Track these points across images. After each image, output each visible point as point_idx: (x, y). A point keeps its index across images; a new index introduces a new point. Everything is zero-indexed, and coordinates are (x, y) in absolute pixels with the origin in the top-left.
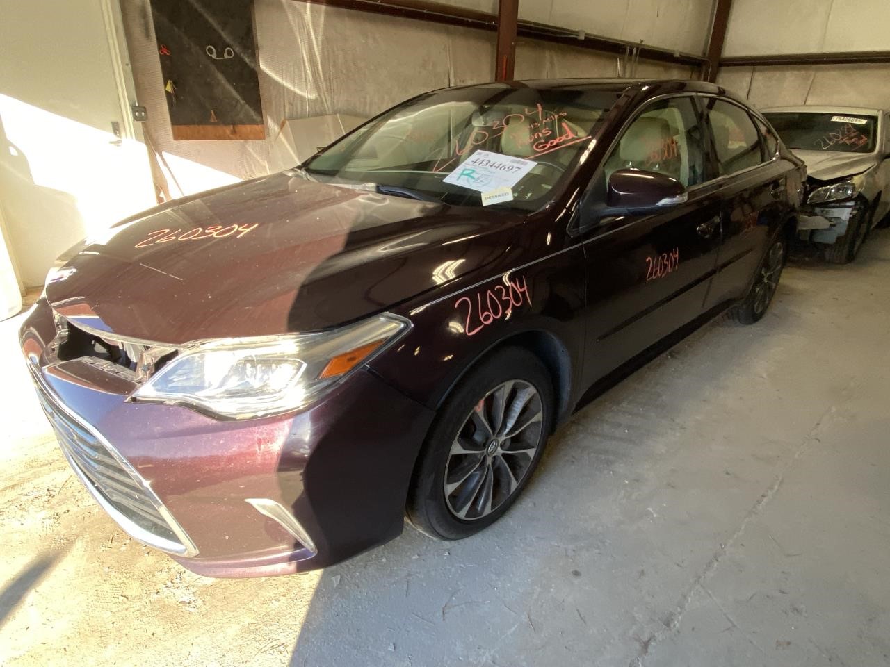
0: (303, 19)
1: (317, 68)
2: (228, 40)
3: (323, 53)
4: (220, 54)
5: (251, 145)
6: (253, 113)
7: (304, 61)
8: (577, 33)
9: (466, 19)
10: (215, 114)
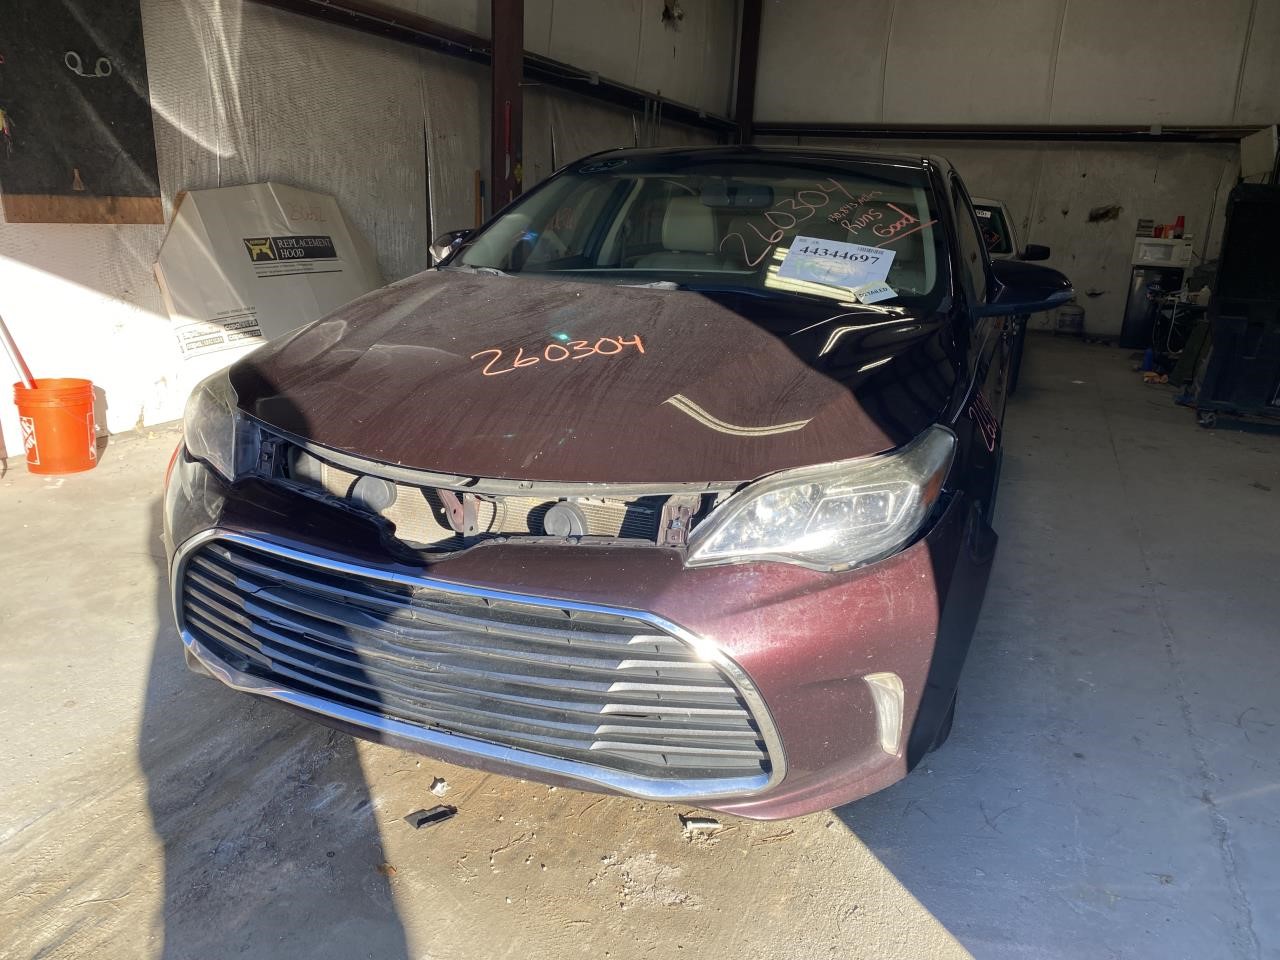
0: (209, 19)
1: (234, 103)
2: (101, 45)
3: (242, 77)
4: (89, 68)
5: (128, 235)
6: (142, 177)
7: (212, 89)
8: (587, 75)
9: (443, 40)
10: (80, 175)
